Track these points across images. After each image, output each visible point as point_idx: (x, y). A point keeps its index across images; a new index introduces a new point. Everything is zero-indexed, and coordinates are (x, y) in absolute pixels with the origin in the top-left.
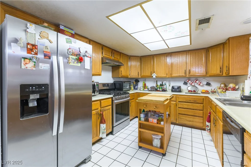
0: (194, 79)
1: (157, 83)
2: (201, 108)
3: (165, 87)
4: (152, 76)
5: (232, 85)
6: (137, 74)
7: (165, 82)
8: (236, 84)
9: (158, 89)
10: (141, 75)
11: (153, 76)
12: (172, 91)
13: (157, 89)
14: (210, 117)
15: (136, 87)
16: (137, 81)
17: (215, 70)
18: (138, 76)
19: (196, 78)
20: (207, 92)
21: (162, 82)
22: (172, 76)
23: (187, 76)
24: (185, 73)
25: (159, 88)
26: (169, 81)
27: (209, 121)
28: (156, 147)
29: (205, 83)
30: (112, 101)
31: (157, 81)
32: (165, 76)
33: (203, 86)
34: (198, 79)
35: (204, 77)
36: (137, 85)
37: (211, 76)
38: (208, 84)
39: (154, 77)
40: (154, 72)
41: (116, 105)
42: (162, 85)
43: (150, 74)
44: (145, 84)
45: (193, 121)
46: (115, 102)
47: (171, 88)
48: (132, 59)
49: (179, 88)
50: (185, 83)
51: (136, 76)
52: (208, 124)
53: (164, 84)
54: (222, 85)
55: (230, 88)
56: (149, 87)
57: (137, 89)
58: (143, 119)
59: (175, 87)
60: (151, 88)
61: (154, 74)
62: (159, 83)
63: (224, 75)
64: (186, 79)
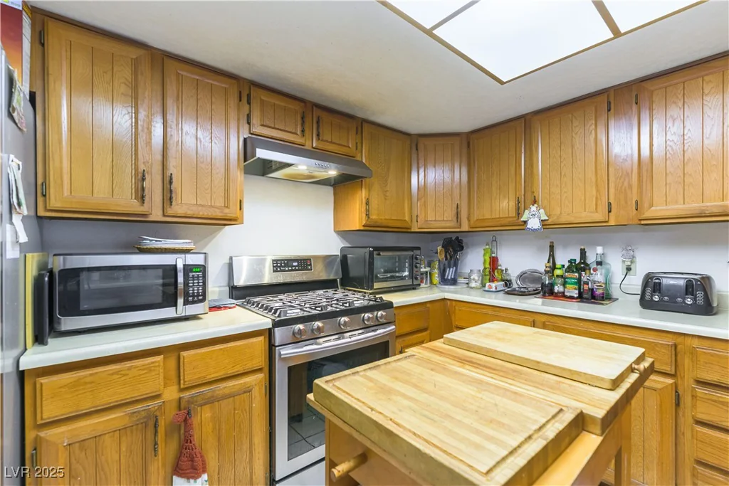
1: (552, 256)
3: (599, 277)
4: (524, 219)
6: (449, 215)
7: (600, 250)
9: (558, 288)
10: (469, 219)
11: (525, 222)
12: (646, 303)
13: (552, 285)
15: (450, 273)
16: (454, 245)
18: (453, 224)
21: (583, 253)
22: (647, 214)
25: (564, 284)
30: (271, 346)
31: (552, 248)
32: (599, 216)
36: (456, 265)
39: (534, 224)
40: (535, 202)
41: (290, 368)
42: (580, 266)
43: (513, 214)
44: (494, 262)
47: (636, 282)
48: (425, 148)
51: (448, 224)
53: (591, 259)
56: (514, 274)
57: (454, 282)
59: (665, 281)
60: (522, 276)
61: (534, 208)
62: (564, 257)
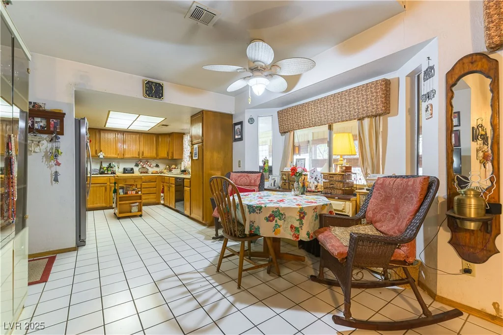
0: (145, 161)
1: (101, 165)
2: (155, 186)
3: (114, 169)
5: (173, 166)
7: (114, 163)
8: (176, 166)
9: (106, 172)
11: (99, 156)
12: (124, 173)
13: (104, 172)
14: (163, 189)
17: (163, 153)
19: (147, 160)
20: (157, 173)
21: (110, 164)
22: (125, 157)
23: (141, 158)
24: (139, 155)
26: (118, 163)
27: (163, 192)
28: (135, 212)
29: (155, 165)
31: (102, 163)
32: (116, 156)
33: (152, 168)
34: (149, 161)
35: (154, 159)
37: (160, 159)
38: (157, 166)
39: (101, 156)
40: (101, 151)
42: (110, 166)
43: (95, 154)
45: (148, 199)
47: (121, 170)
49: (132, 169)
50: (137, 165)
52: (162, 194)
53: (112, 165)
54: (167, 167)
55: (172, 168)
59: (128, 169)
61: (101, 153)
62: (105, 165)
63: (170, 158)
64: (137, 161)
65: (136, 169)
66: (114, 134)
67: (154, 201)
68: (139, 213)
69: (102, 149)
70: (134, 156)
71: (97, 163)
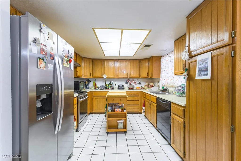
0: (132, 80)
1: (106, 83)
2: (138, 99)
3: (112, 86)
4: (103, 76)
5: (151, 84)
6: (89, 75)
7: (113, 82)
8: (153, 83)
9: (108, 88)
10: (92, 76)
11: (104, 77)
12: (118, 89)
13: (107, 87)
14: (144, 103)
15: (88, 87)
16: (89, 81)
17: (144, 74)
18: (90, 77)
19: (133, 79)
20: (139, 89)
21: (110, 82)
22: (119, 77)
23: (129, 78)
24: (127, 76)
25: (109, 87)
26: (115, 81)
27: (144, 106)
29: (138, 83)
30: (78, 99)
31: (106, 81)
32: (113, 77)
33: (137, 85)
34: (134, 80)
35: (138, 78)
36: (89, 85)
37: (142, 78)
38: (140, 83)
39: (105, 77)
41: (81, 103)
42: (110, 84)
43: (101, 75)
44: (95, 84)
45: (133, 109)
46: (80, 100)
47: (117, 86)
48: (85, 60)
49: (123, 86)
50: (126, 83)
51: (89, 77)
52: (143, 108)
53: (111, 83)
54: (147, 84)
55: (151, 85)
56: (99, 86)
57: (88, 88)
58: (110, 111)
59: (121, 86)
60: (101, 87)
61: (105, 75)
62: (108, 83)
63: (149, 78)
64: (127, 80)
65: (126, 86)
66: (113, 62)
67: (137, 110)
68: (124, 130)
69: (105, 72)
70: (124, 76)
71: (104, 82)
